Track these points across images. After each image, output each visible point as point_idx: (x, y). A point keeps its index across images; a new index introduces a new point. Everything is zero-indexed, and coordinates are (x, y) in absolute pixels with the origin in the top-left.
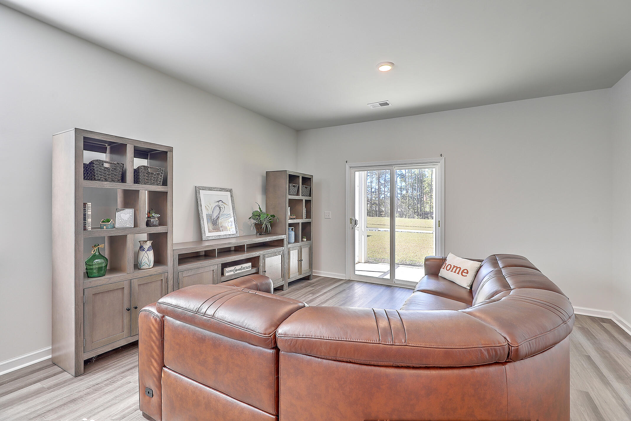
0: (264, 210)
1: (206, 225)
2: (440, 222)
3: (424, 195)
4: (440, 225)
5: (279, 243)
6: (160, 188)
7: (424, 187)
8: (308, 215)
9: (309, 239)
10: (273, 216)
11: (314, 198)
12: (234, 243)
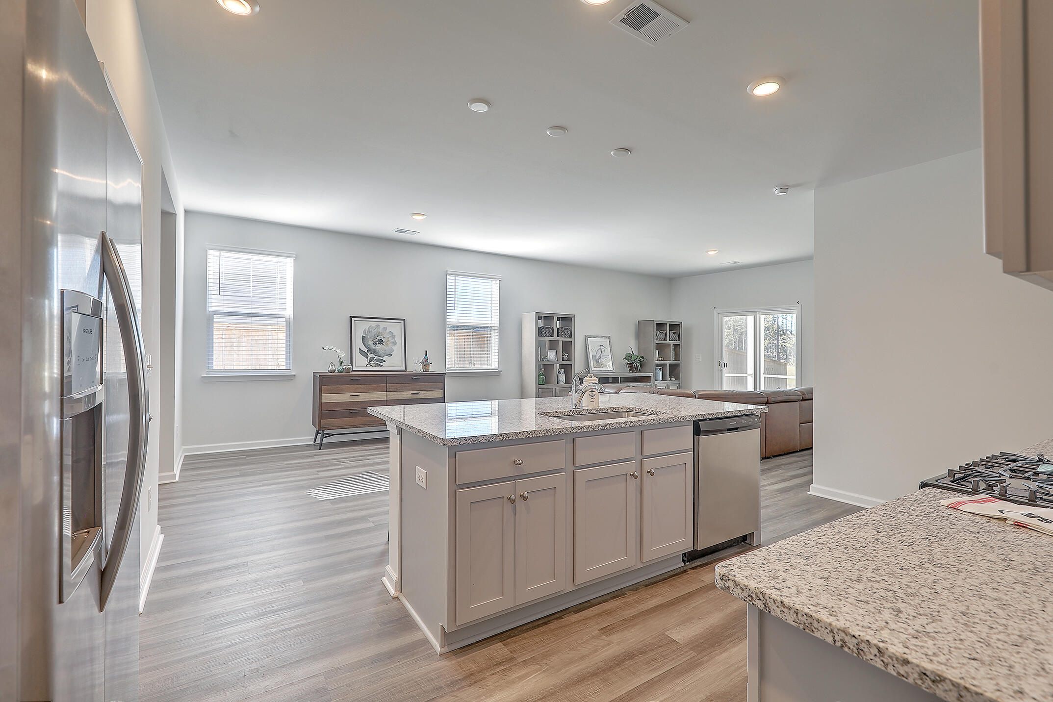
0: (636, 353)
1: (592, 363)
5: (647, 379)
6: (568, 339)
8: (677, 357)
9: (677, 379)
10: (643, 358)
11: (682, 342)
12: (611, 375)
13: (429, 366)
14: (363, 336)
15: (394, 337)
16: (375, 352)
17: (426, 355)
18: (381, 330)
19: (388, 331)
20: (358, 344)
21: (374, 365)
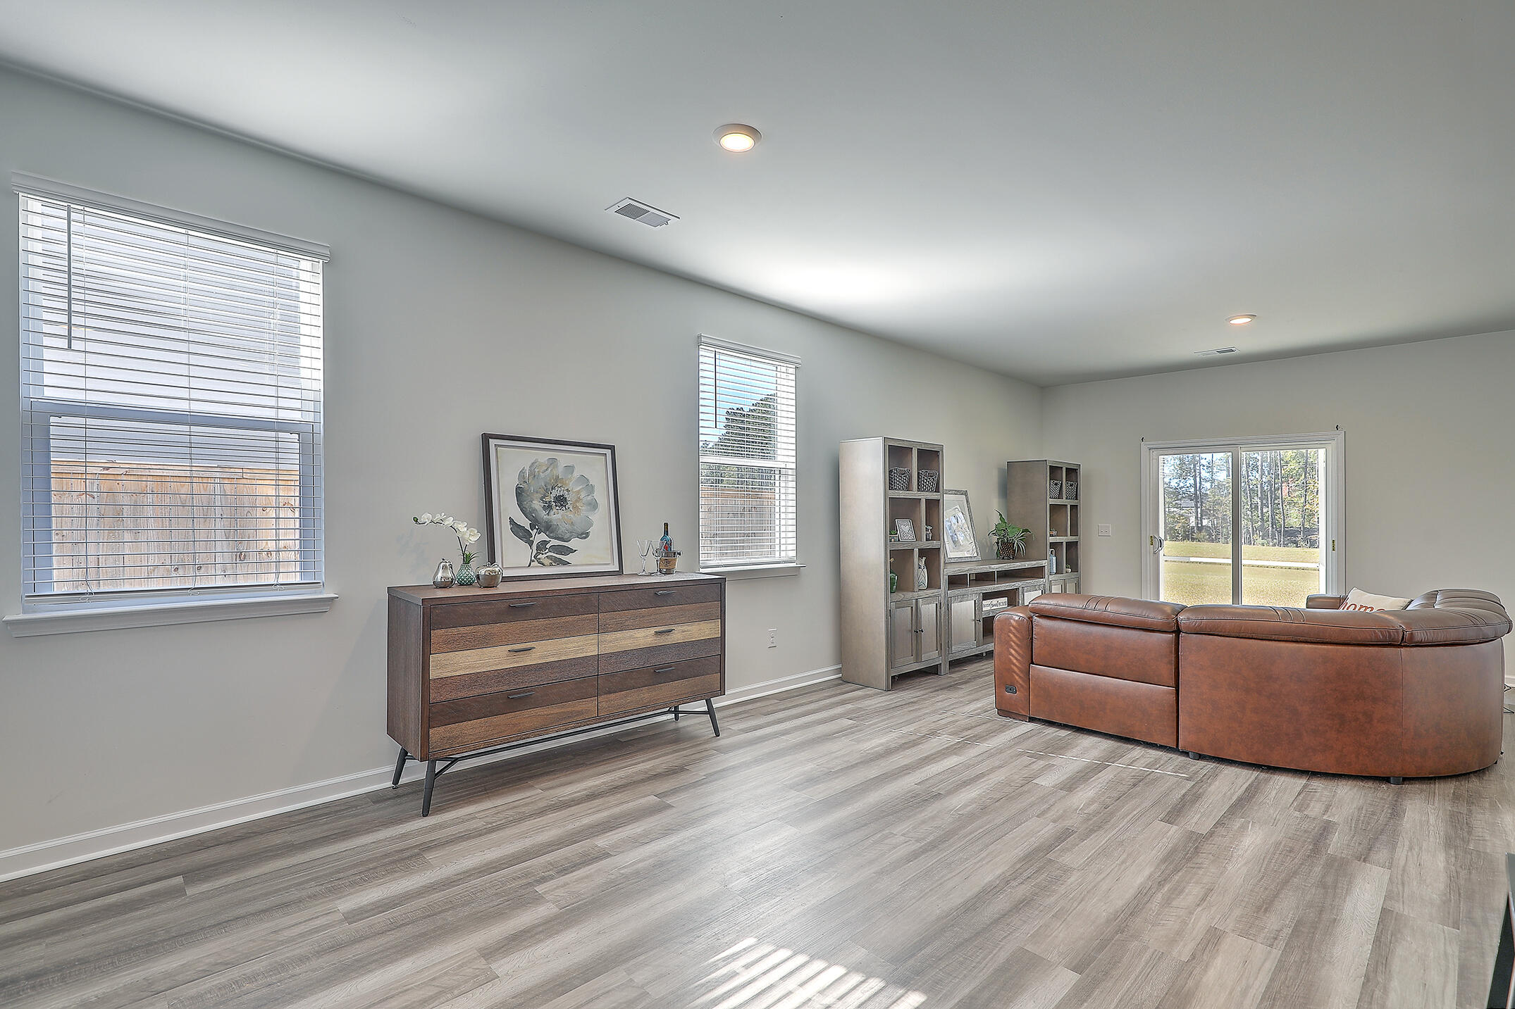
2: (1336, 543)
3: (1282, 482)
4: (1336, 547)
5: (1037, 572)
6: (935, 496)
7: (1281, 460)
8: (1075, 531)
9: (1076, 570)
10: (1026, 531)
11: (1084, 503)
13: (675, 560)
14: (518, 488)
15: (590, 489)
16: (548, 528)
17: (666, 532)
18: (560, 471)
19: (576, 474)
20: (507, 508)
21: (547, 562)
